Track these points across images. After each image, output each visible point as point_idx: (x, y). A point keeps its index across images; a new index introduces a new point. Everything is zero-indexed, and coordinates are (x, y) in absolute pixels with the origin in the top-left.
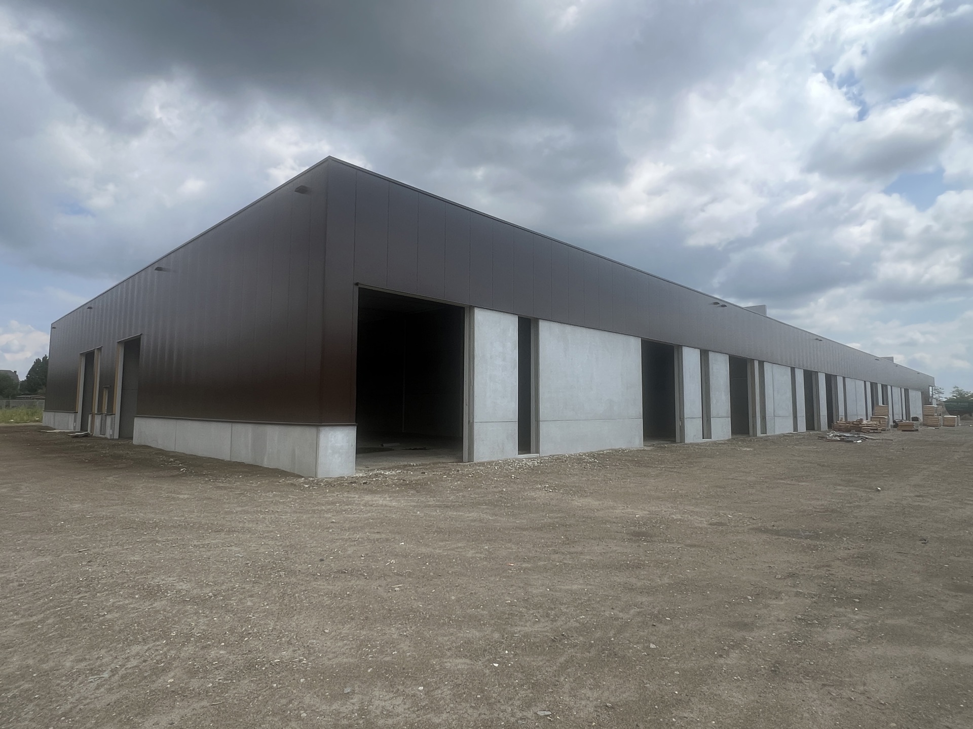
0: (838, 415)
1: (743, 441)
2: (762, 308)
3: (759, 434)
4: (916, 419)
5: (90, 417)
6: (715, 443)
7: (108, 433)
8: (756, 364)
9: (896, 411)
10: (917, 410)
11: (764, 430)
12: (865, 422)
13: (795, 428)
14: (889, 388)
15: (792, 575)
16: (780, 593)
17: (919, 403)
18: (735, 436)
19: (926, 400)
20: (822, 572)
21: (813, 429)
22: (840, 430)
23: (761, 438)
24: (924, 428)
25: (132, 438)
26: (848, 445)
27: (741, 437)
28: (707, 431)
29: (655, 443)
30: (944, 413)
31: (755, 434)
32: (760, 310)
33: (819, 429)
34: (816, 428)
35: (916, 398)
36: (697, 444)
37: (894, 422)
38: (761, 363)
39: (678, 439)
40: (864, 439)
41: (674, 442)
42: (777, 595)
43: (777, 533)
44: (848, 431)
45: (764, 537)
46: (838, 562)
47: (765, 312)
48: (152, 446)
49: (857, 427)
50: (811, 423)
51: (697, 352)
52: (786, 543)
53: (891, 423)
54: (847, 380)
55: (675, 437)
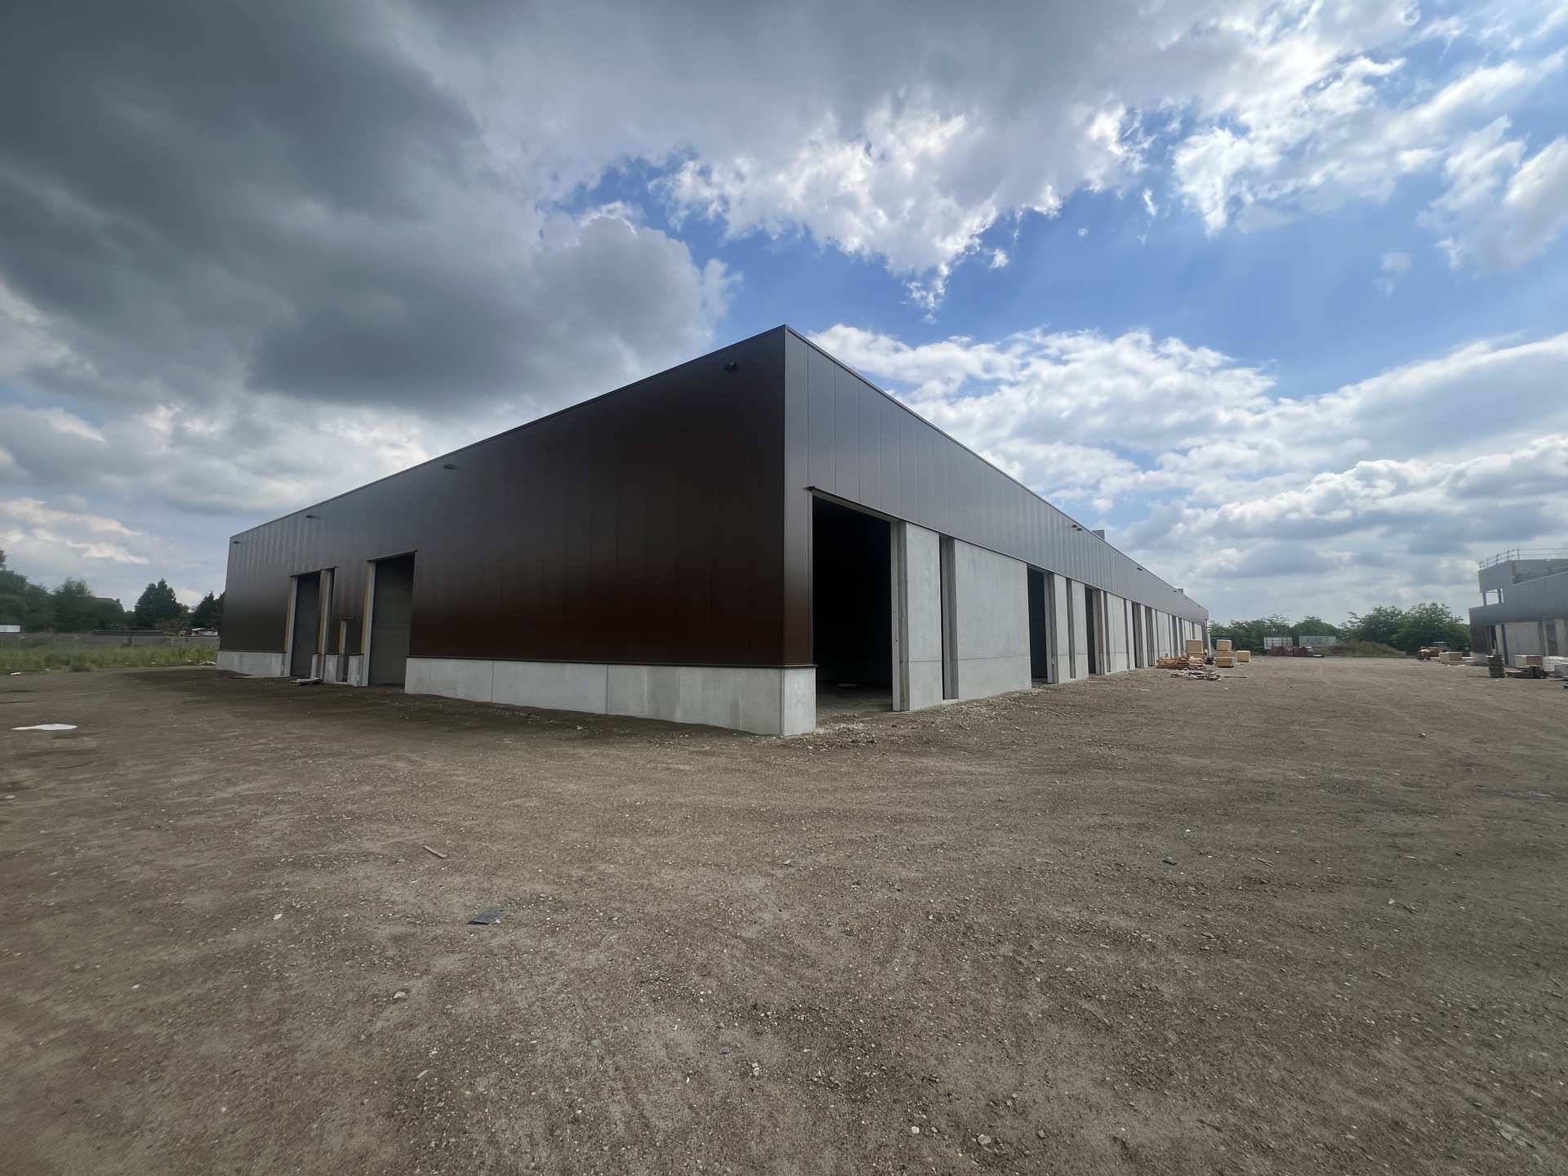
1: (1094, 679)
2: (1103, 532)
5: (315, 658)
6: (1079, 683)
7: (354, 679)
8: (1102, 593)
13: (1128, 666)
18: (1090, 675)
21: (1139, 666)
22: (1166, 666)
25: (403, 686)
27: (1093, 676)
28: (1072, 670)
29: (1039, 684)
31: (1104, 674)
33: (1142, 665)
36: (1067, 685)
38: (1105, 593)
39: (1050, 680)
41: (1047, 682)
47: (1104, 536)
48: (444, 695)
50: (1137, 662)
51: (1064, 581)
55: (1047, 677)
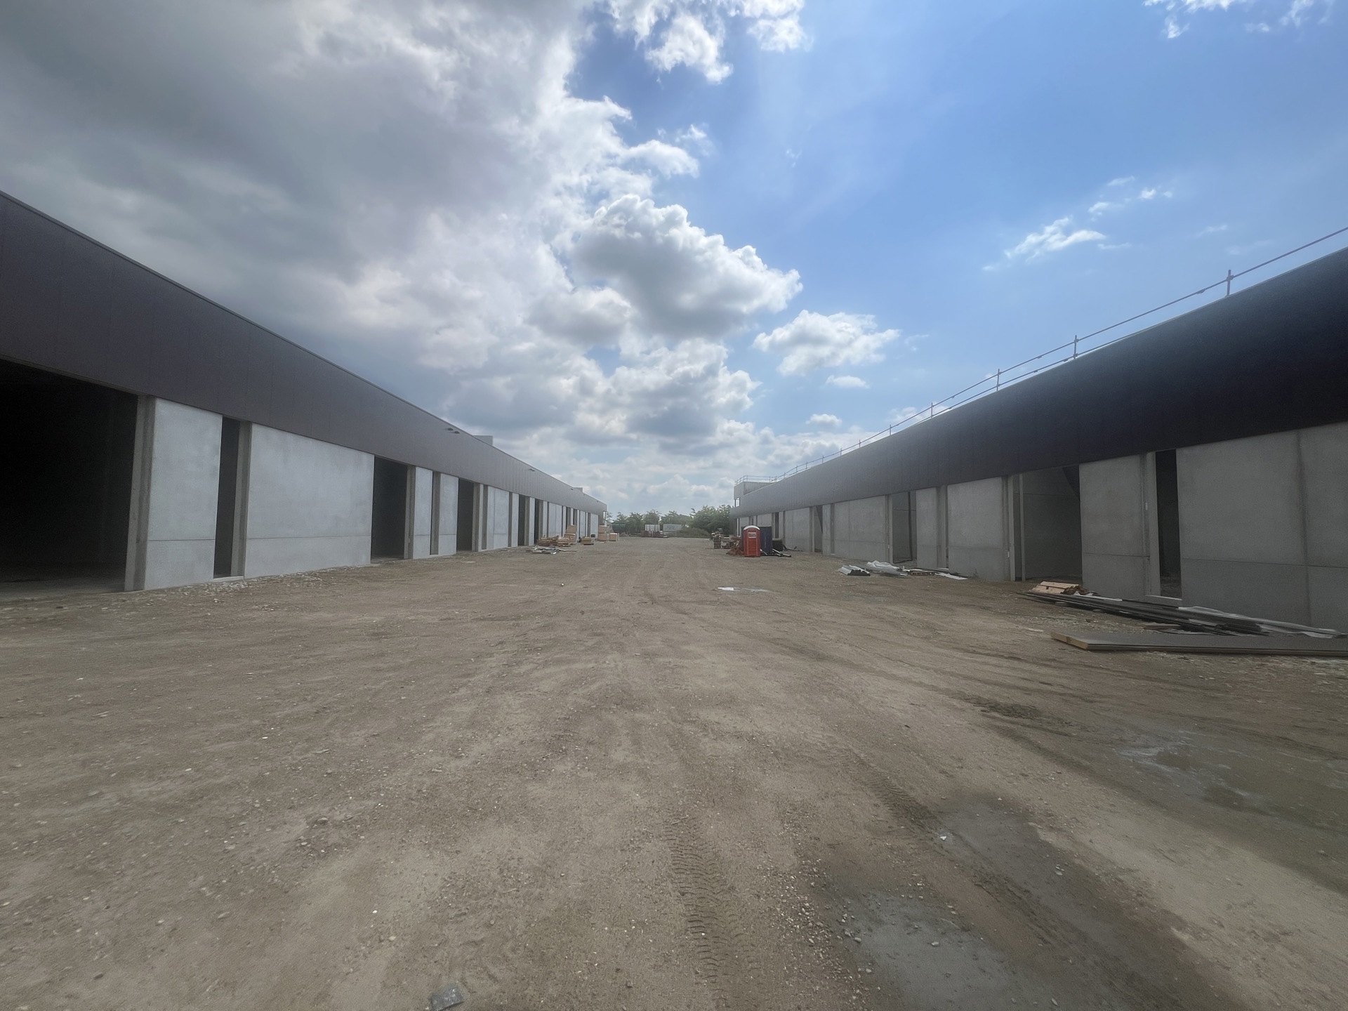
0: (542, 533)
1: (466, 555)
2: (490, 438)
3: (480, 550)
4: (593, 536)
6: (441, 558)
8: (482, 487)
9: (582, 531)
10: (594, 531)
11: (484, 546)
12: (560, 538)
13: (510, 545)
14: (578, 511)
15: (501, 643)
16: (493, 653)
17: (597, 523)
18: (459, 552)
19: (601, 522)
20: (521, 638)
21: (523, 545)
22: (542, 545)
23: (482, 553)
24: (598, 542)
26: (547, 555)
27: (465, 553)
28: (434, 548)
29: (382, 560)
30: (611, 532)
31: (476, 550)
32: (487, 441)
33: (527, 544)
34: (525, 543)
35: (594, 518)
36: (425, 560)
37: (580, 538)
38: (486, 487)
39: (406, 555)
40: (558, 551)
41: (403, 558)
42: (491, 655)
43: (492, 619)
44: (548, 546)
45: (483, 623)
46: (531, 632)
47: (491, 441)
49: (554, 542)
50: (522, 541)
51: (430, 474)
52: (498, 625)
53: (578, 539)
54: (550, 504)
55: (403, 554)
